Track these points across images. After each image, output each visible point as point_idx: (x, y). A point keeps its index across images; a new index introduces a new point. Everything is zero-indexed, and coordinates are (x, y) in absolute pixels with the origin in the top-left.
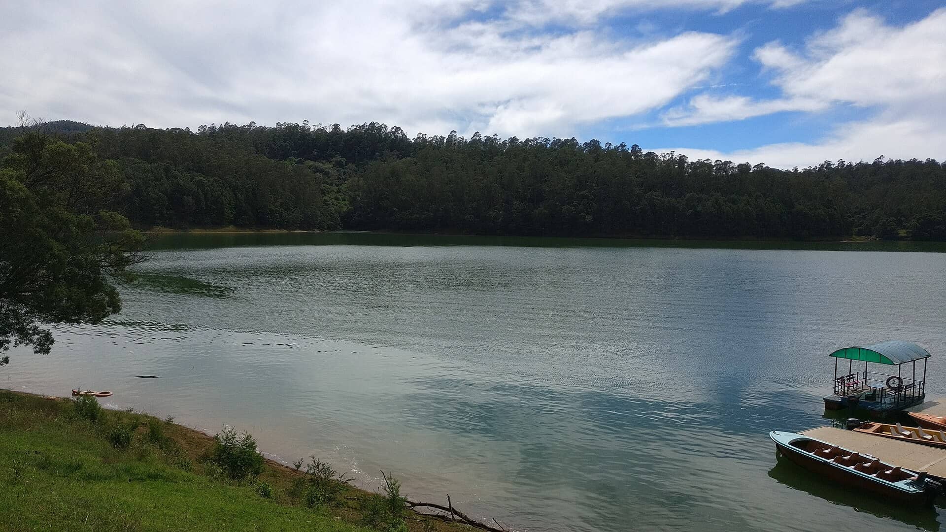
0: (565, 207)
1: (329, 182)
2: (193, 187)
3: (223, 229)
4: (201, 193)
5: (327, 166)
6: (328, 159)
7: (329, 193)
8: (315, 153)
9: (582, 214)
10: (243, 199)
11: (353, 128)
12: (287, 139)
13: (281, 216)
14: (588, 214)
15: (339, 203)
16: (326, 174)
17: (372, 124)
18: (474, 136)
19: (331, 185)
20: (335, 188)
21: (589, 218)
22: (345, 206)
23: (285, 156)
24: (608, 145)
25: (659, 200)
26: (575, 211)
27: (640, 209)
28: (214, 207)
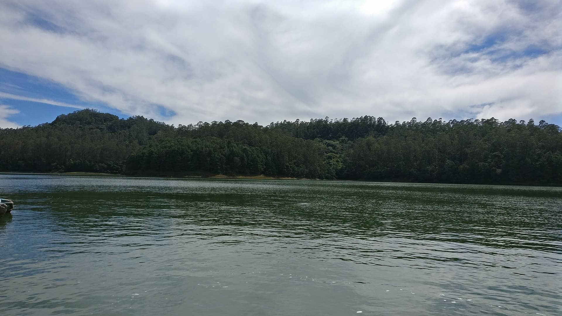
0: (482, 163)
1: (336, 152)
2: (240, 152)
3: (256, 177)
4: (245, 156)
5: (336, 143)
6: (337, 138)
7: (334, 158)
8: (330, 135)
9: (494, 168)
10: (271, 160)
11: (354, 120)
12: (315, 128)
13: (293, 170)
14: (499, 168)
15: (338, 164)
16: (334, 147)
17: (366, 117)
18: (427, 120)
19: (337, 153)
20: (338, 156)
21: (499, 171)
22: (340, 166)
23: (313, 138)
24: (522, 122)
25: (556, 158)
26: (489, 166)
27: (540, 164)
28: (252, 163)
